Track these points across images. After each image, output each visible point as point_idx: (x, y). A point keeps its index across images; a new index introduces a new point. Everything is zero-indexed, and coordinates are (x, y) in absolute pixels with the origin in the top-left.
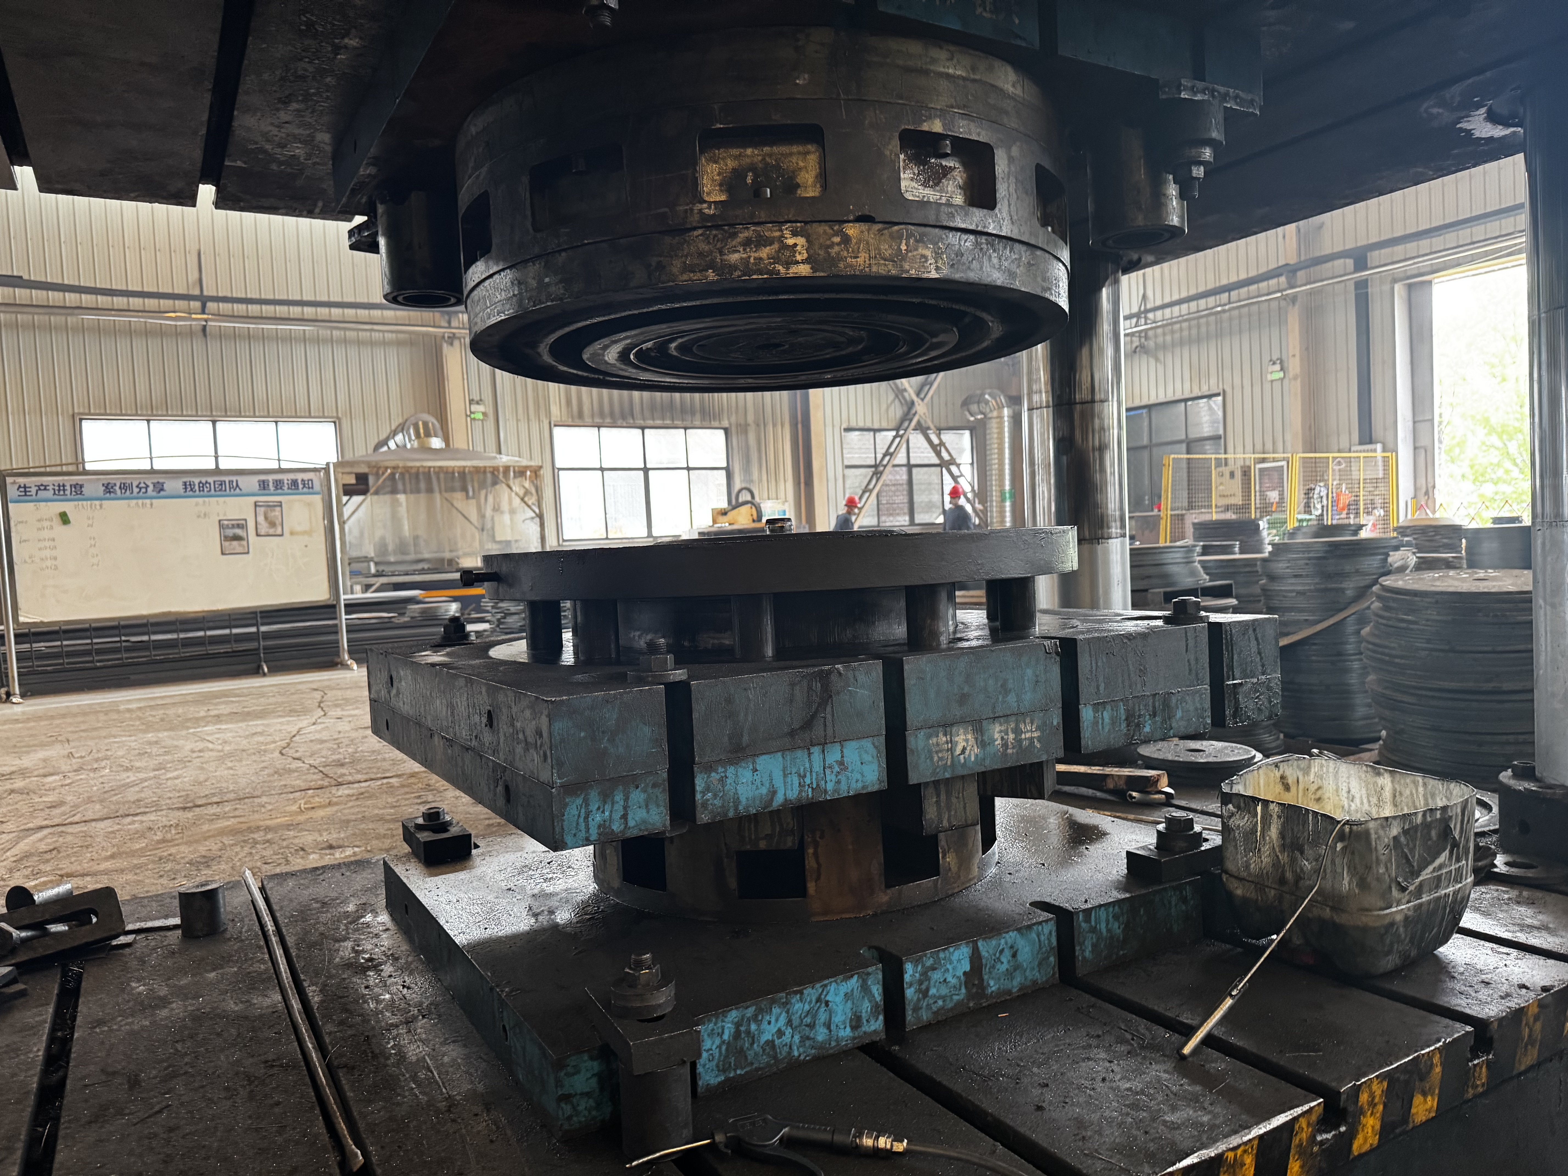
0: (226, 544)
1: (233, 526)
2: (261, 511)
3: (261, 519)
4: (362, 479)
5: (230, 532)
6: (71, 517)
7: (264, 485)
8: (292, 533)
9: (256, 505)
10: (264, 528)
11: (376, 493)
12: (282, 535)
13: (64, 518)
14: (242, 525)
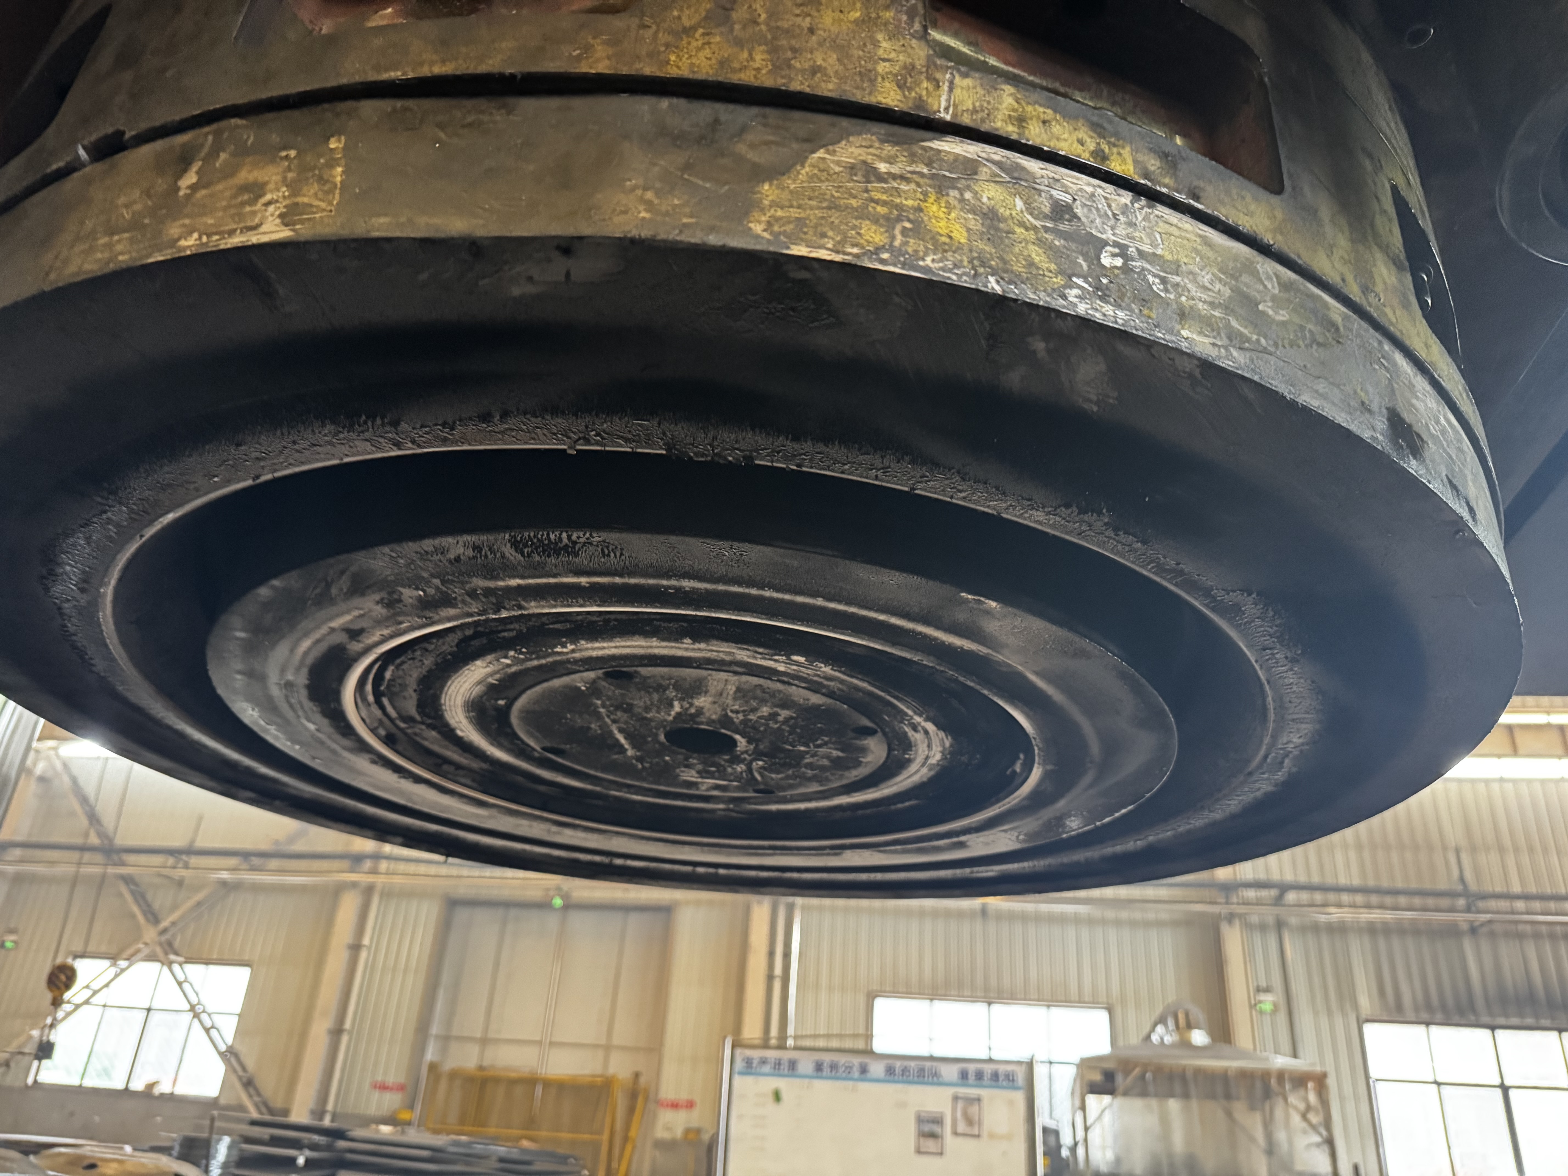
0: (922, 1140)
1: (928, 1121)
2: (960, 1105)
3: (959, 1114)
4: (1109, 1076)
5: (927, 1128)
6: (784, 1095)
7: (964, 1075)
8: (992, 1136)
9: (956, 1098)
10: (961, 1127)
11: (1126, 1094)
12: (978, 1136)
13: (777, 1096)
14: (938, 1121)
